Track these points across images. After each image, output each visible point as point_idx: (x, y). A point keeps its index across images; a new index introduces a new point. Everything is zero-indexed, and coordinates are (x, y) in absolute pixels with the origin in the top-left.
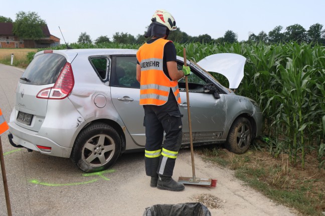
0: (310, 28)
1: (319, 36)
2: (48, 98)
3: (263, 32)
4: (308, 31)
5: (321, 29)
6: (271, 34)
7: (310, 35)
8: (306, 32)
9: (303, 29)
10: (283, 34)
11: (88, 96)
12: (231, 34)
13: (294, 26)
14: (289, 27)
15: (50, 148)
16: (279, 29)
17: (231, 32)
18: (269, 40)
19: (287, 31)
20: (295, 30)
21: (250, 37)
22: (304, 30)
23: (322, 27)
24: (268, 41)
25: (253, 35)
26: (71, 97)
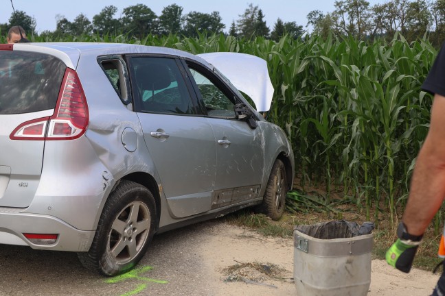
0: (164, 12)
1: (177, 25)
2: (45, 139)
3: (82, 16)
4: (160, 18)
5: (180, 14)
6: (98, 19)
7: (164, 24)
8: (157, 19)
9: (152, 13)
10: (118, 21)
11: (113, 132)
12: (24, 18)
13: (136, 7)
14: (128, 9)
15: (55, 236)
16: (110, 11)
17: (22, 14)
18: (95, 31)
19: (124, 15)
20: (139, 14)
21: (59, 26)
22: (153, 16)
23: (181, 11)
24: (92, 32)
25: (65, 21)
26: (89, 133)
